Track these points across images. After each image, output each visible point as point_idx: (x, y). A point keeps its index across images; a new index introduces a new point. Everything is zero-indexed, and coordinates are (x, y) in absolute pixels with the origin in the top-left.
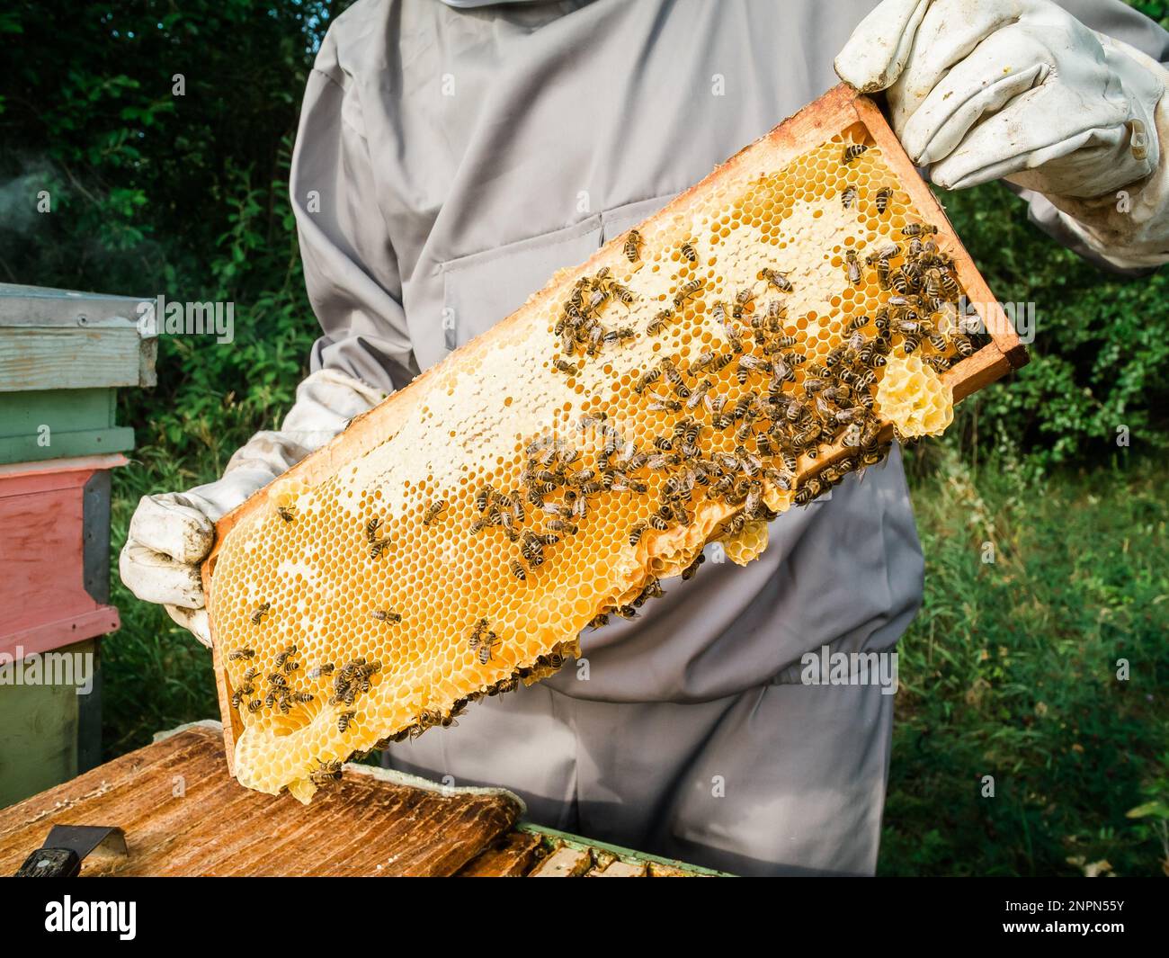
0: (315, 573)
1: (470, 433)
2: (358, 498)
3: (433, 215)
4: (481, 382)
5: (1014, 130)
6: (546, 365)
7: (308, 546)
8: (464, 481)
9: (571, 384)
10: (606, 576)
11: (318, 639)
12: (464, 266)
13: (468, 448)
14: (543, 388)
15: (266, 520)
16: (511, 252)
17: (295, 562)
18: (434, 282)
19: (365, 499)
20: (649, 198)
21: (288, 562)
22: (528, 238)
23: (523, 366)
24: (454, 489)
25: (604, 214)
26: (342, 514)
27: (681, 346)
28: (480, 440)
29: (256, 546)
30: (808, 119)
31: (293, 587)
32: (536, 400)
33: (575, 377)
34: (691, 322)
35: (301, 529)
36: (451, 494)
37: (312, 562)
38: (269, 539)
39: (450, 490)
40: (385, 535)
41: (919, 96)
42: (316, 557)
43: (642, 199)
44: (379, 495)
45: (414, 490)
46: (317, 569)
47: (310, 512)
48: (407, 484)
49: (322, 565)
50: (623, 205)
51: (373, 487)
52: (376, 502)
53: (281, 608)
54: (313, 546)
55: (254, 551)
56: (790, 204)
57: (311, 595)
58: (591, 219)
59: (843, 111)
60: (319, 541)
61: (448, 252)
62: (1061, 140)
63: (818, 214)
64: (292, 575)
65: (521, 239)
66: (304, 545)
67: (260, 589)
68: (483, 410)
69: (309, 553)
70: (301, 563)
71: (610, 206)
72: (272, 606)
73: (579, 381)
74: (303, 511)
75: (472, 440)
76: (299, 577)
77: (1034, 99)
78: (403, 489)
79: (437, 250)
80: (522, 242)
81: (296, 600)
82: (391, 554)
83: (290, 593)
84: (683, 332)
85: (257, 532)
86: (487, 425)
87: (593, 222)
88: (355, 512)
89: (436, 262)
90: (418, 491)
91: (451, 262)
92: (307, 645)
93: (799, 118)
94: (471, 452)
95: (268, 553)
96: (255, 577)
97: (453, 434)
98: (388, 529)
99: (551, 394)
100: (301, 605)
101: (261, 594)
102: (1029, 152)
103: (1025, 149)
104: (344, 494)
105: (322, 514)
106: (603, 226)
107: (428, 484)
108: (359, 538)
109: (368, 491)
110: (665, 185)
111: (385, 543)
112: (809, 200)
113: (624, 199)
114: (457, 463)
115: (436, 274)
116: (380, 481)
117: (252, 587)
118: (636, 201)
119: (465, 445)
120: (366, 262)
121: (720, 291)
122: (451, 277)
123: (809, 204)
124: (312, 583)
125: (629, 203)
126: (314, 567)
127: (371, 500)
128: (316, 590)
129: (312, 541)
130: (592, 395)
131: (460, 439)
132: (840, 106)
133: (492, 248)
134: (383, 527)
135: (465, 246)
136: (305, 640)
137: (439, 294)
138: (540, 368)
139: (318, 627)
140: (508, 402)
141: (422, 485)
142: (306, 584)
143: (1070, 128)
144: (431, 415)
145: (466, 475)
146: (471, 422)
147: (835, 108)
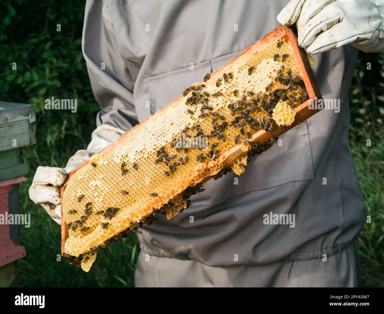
0: (102, 183)
1: (159, 135)
2: (120, 158)
3: (144, 58)
4: (164, 119)
5: (331, 36)
6: (185, 112)
7: (101, 175)
8: (155, 149)
9: (191, 117)
10: (192, 172)
11: (100, 204)
12: (156, 79)
13: (158, 139)
14: (183, 119)
15: (87, 169)
16: (176, 74)
17: (95, 181)
18: (145, 86)
19: (122, 158)
20: (230, 54)
21: (93, 181)
22: (182, 68)
23: (178, 113)
24: (151, 152)
25: (212, 61)
26: (114, 163)
27: (224, 104)
28: (162, 136)
29: (82, 177)
30: (272, 34)
31: (94, 189)
32: (180, 123)
33: (193, 115)
34: (228, 97)
35: (99, 170)
36: (150, 153)
37: (102, 180)
38: (87, 174)
39: (150, 152)
40: (128, 168)
41: (302, 26)
42: (103, 178)
43: (227, 54)
44: (127, 156)
45: (138, 153)
46: (103, 182)
47: (103, 164)
48: (137, 151)
49: (105, 181)
50: (219, 57)
51: (125, 154)
52: (126, 158)
53: (88, 196)
54: (103, 175)
55: (81, 179)
56: (261, 60)
57: (100, 191)
58: (207, 62)
59: (282, 32)
60: (105, 173)
61: (149, 74)
62: (347, 39)
63: (268, 63)
64: (94, 185)
65: (179, 69)
66: (99, 175)
67: (82, 191)
68: (164, 127)
69: (101, 177)
70: (98, 181)
71: (214, 57)
72: (85, 196)
73: (194, 116)
74: (101, 164)
75: (159, 136)
76: (96, 186)
77: (338, 26)
78: (135, 153)
79: (145, 73)
80: (179, 70)
81: (94, 193)
82: (128, 174)
83: (92, 191)
84: (226, 100)
85: (83, 173)
86: (164, 132)
87: (208, 63)
88: (118, 163)
89: (145, 78)
90: (140, 153)
91: (150, 78)
92: (96, 206)
93: (270, 34)
94: (158, 140)
95: (87, 179)
96: (80, 188)
97: (153, 135)
98: (129, 166)
99: (185, 121)
100: (96, 194)
101: (82, 193)
102: (336, 43)
103: (334, 42)
104: (116, 157)
105: (107, 164)
106: (212, 65)
107: (143, 151)
108: (118, 170)
109: (124, 155)
110: (236, 48)
111: (127, 171)
112: (266, 59)
113: (219, 54)
114: (154, 144)
115: (145, 83)
116: (128, 152)
117: (79, 190)
118: (225, 55)
119: (156, 138)
120: (118, 78)
121: (237, 87)
122: (152, 84)
123: (266, 60)
124: (100, 187)
125: (222, 56)
126: (102, 182)
127: (124, 158)
128: (102, 189)
129: (102, 173)
130: (197, 120)
131: (155, 136)
132: (282, 31)
133: (168, 72)
134: (127, 166)
135: (156, 72)
136: (95, 205)
137: (147, 91)
138: (183, 114)
139: (100, 200)
140: (172, 124)
141: (141, 151)
142: (98, 187)
143: (349, 35)
144: (147, 130)
145: (155, 147)
146: (159, 131)
147: (280, 31)
